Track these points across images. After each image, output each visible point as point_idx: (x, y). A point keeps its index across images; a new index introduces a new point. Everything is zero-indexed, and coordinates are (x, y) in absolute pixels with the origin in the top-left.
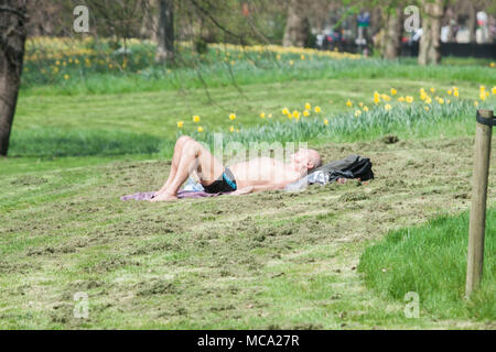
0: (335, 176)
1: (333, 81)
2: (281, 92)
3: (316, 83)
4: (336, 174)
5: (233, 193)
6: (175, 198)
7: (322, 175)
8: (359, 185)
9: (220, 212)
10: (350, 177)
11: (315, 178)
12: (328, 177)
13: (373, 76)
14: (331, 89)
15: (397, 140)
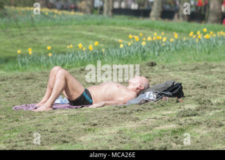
0: (160, 95)
1: (78, 26)
2: (51, 31)
3: (69, 27)
4: (161, 94)
5: (91, 107)
6: (51, 109)
7: (151, 94)
8: (178, 102)
9: (95, 125)
10: (170, 96)
11: (147, 96)
12: (155, 96)
13: (98, 24)
14: (77, 30)
15: (155, 64)
